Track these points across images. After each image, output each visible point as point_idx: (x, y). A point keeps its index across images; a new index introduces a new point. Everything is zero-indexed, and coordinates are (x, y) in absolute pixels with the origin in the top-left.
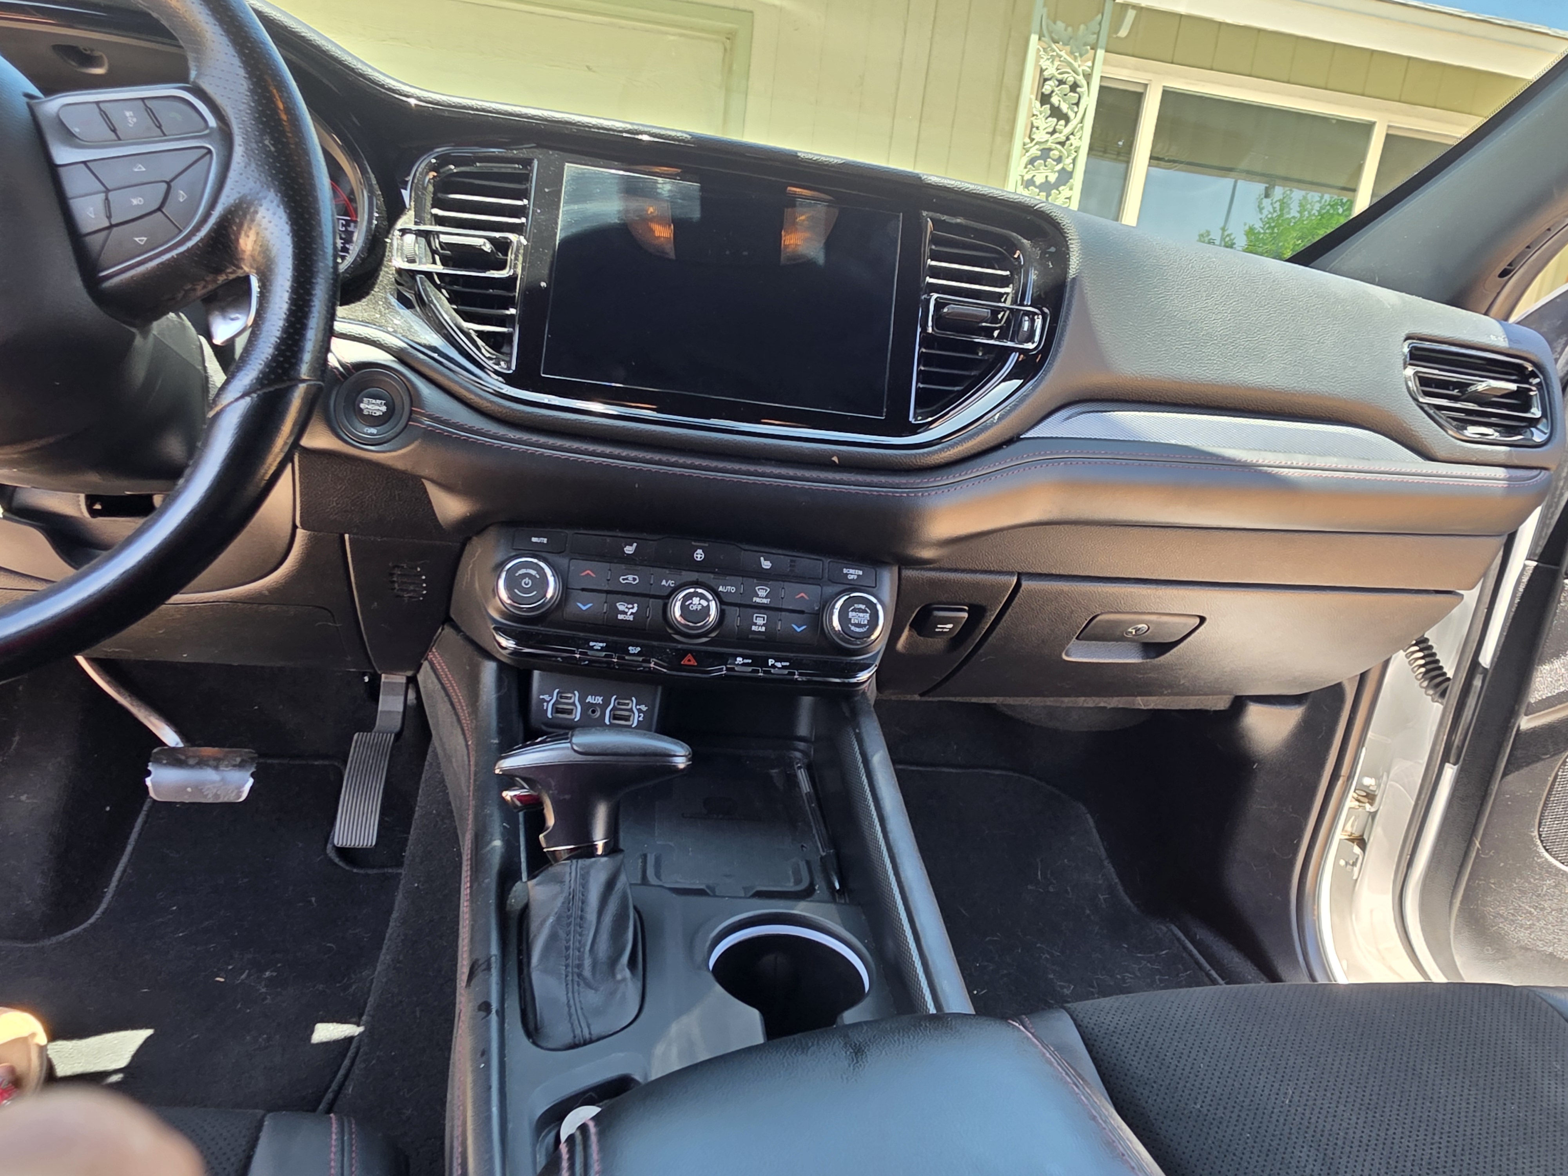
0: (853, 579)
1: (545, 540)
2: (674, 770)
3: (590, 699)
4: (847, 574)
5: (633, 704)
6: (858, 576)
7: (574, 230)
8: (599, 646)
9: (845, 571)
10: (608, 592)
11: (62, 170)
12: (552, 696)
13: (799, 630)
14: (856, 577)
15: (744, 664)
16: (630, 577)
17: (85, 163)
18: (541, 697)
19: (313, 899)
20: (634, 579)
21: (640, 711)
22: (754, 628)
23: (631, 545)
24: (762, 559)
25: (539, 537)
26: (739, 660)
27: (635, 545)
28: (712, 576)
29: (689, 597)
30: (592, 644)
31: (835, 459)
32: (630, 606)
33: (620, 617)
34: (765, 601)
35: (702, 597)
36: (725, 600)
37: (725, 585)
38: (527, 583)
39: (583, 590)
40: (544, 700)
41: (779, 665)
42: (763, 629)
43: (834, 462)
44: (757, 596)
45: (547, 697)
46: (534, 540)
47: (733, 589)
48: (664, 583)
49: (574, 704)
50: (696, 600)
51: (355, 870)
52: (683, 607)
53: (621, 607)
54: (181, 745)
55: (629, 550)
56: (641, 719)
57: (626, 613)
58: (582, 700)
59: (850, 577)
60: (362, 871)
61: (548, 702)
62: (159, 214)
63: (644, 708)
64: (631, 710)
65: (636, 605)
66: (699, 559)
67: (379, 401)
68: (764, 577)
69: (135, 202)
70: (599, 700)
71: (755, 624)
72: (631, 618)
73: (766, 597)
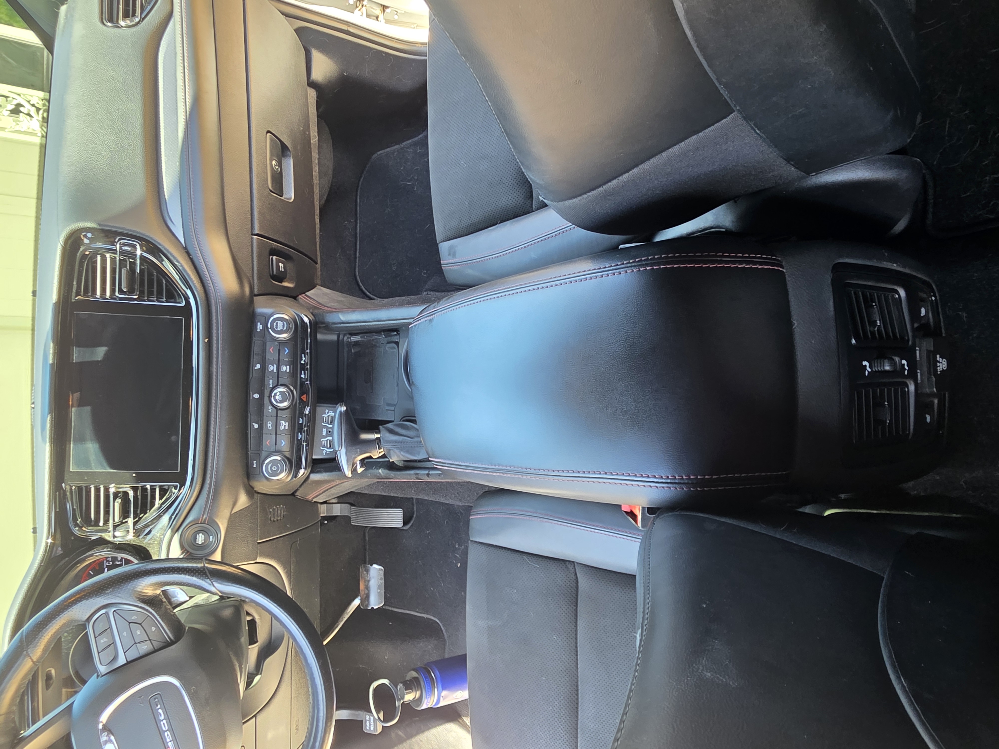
0: (263, 327)
1: (255, 462)
2: (346, 411)
3: (324, 434)
4: (260, 330)
5: (325, 416)
6: (260, 324)
8: (300, 436)
9: (259, 330)
10: (276, 434)
11: (129, 660)
12: (324, 450)
13: (287, 351)
14: (261, 326)
15: (305, 374)
16: (269, 425)
17: (125, 653)
18: (324, 454)
19: (427, 532)
20: (269, 423)
21: (328, 413)
22: (288, 371)
23: (254, 425)
24: (256, 368)
25: (253, 464)
26: (303, 376)
27: (253, 424)
28: (266, 390)
29: (276, 400)
30: (299, 439)
31: (206, 340)
32: (282, 424)
33: (287, 428)
34: (275, 366)
35: (275, 394)
36: (276, 384)
37: (269, 384)
38: (274, 468)
39: (276, 444)
40: (326, 453)
41: (304, 359)
42: (288, 367)
43: (208, 341)
44: (273, 370)
45: (324, 452)
46: (255, 466)
47: (271, 381)
48: (270, 411)
49: (327, 440)
50: (277, 397)
51: (415, 516)
52: (281, 402)
53: (282, 428)
54: (359, 598)
55: (256, 426)
56: (332, 412)
57: (285, 426)
58: (325, 437)
59: (261, 328)
60: (415, 513)
61: (326, 451)
62: (142, 624)
63: (327, 411)
64: (328, 416)
65: (281, 422)
66: (258, 396)
67: (197, 537)
68: (264, 368)
69: (139, 633)
70: (324, 430)
71: (286, 370)
72: (287, 423)
73: (273, 366)
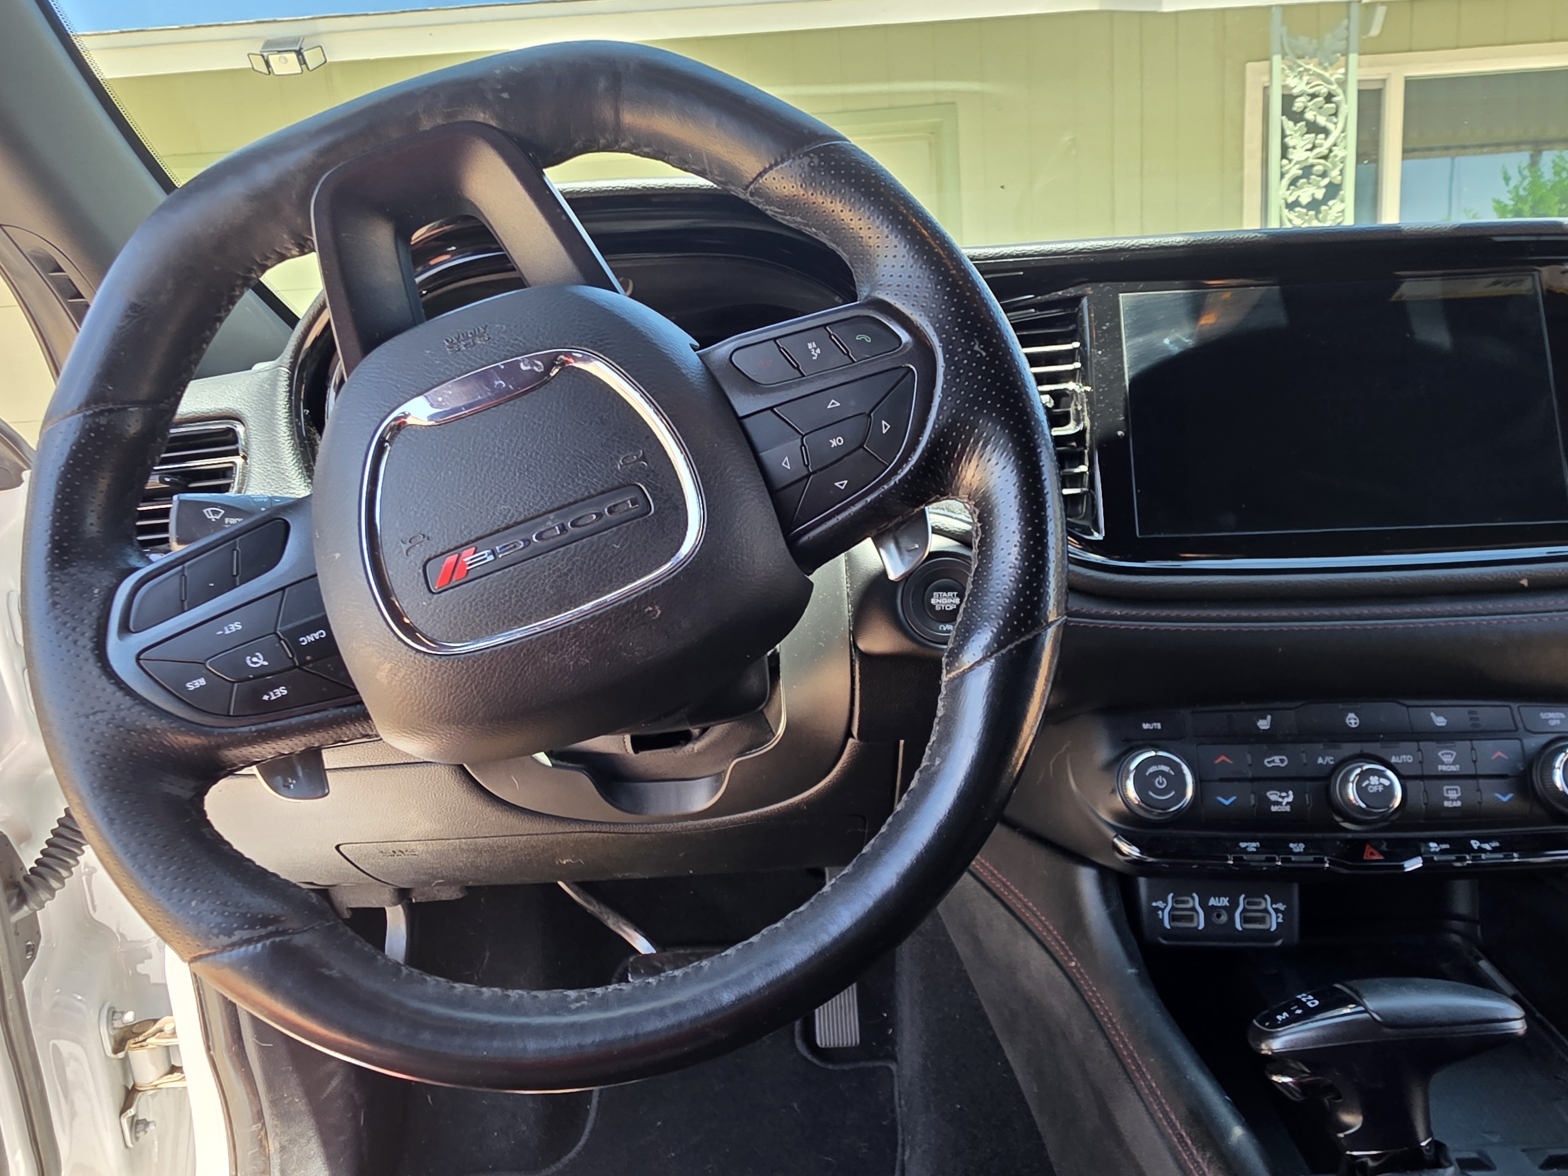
0: (1556, 726)
1: (1159, 726)
2: (1512, 1037)
3: (1213, 902)
4: (1547, 720)
5: (1267, 903)
6: (1561, 719)
7: (1143, 366)
8: (1252, 846)
9: (1543, 716)
10: (1253, 780)
11: (746, 421)
12: (1166, 901)
13: (1504, 800)
14: (1558, 722)
15: (1443, 852)
16: (1277, 759)
17: (771, 408)
18: (1154, 904)
20: (1282, 761)
21: (1277, 911)
22: (1447, 804)
23: (1265, 718)
24: (1432, 714)
25: (1150, 723)
26: (1433, 845)
27: (1269, 717)
28: (1378, 745)
29: (1364, 775)
30: (1243, 845)
31: (1525, 582)
32: (1284, 794)
33: (1274, 809)
34: (1455, 768)
35: (1381, 774)
36: (1403, 772)
37: (1398, 755)
38: (1161, 783)
39: (1222, 780)
40: (1158, 908)
41: (1487, 846)
42: (1458, 804)
43: (1523, 585)
44: (1443, 763)
45: (1160, 904)
46: (1146, 726)
47: (1409, 759)
48: (1320, 761)
49: (1193, 909)
50: (1374, 780)
52: (1361, 791)
53: (1273, 796)
54: (653, 951)
55: (1264, 724)
56: (1280, 920)
57: (1280, 803)
58: (1204, 904)
59: (1553, 723)
61: (1163, 910)
62: (861, 450)
63: (1281, 907)
64: (1266, 911)
65: (1291, 793)
66: (1353, 726)
67: (950, 594)
68: (1443, 737)
69: (834, 443)
70: (1224, 901)
71: (1448, 799)
72: (1288, 808)
73: (1454, 763)
